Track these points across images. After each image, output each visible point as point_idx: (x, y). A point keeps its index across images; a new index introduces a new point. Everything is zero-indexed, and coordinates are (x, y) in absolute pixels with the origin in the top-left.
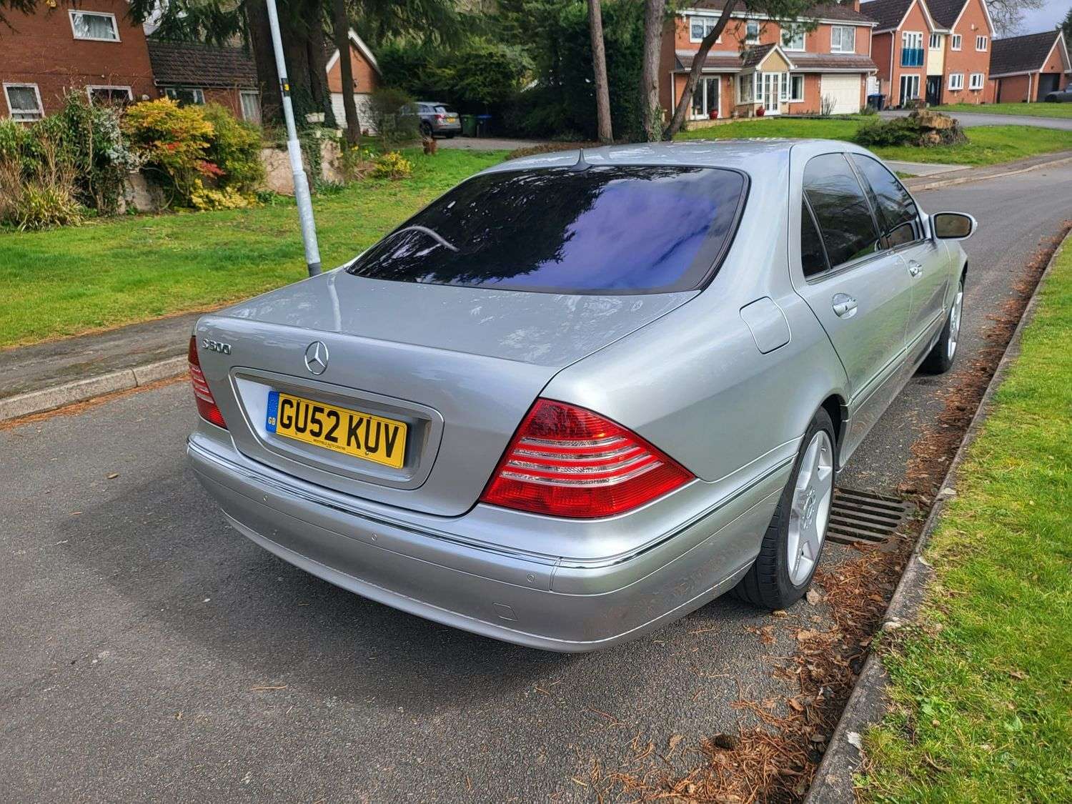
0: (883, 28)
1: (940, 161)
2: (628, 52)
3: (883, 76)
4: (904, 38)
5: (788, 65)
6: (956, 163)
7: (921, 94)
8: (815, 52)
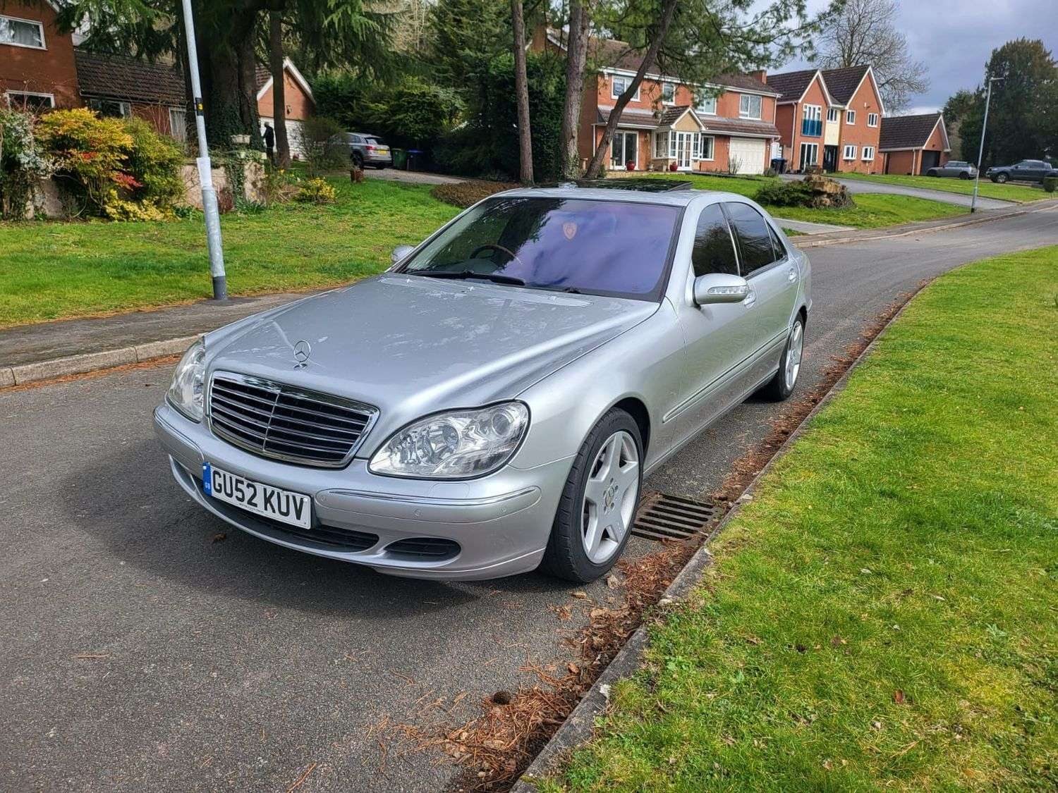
0: (787, 100)
1: (829, 222)
2: (553, 102)
3: (786, 142)
4: (804, 110)
5: (700, 126)
6: (843, 224)
7: (819, 161)
8: (725, 116)
